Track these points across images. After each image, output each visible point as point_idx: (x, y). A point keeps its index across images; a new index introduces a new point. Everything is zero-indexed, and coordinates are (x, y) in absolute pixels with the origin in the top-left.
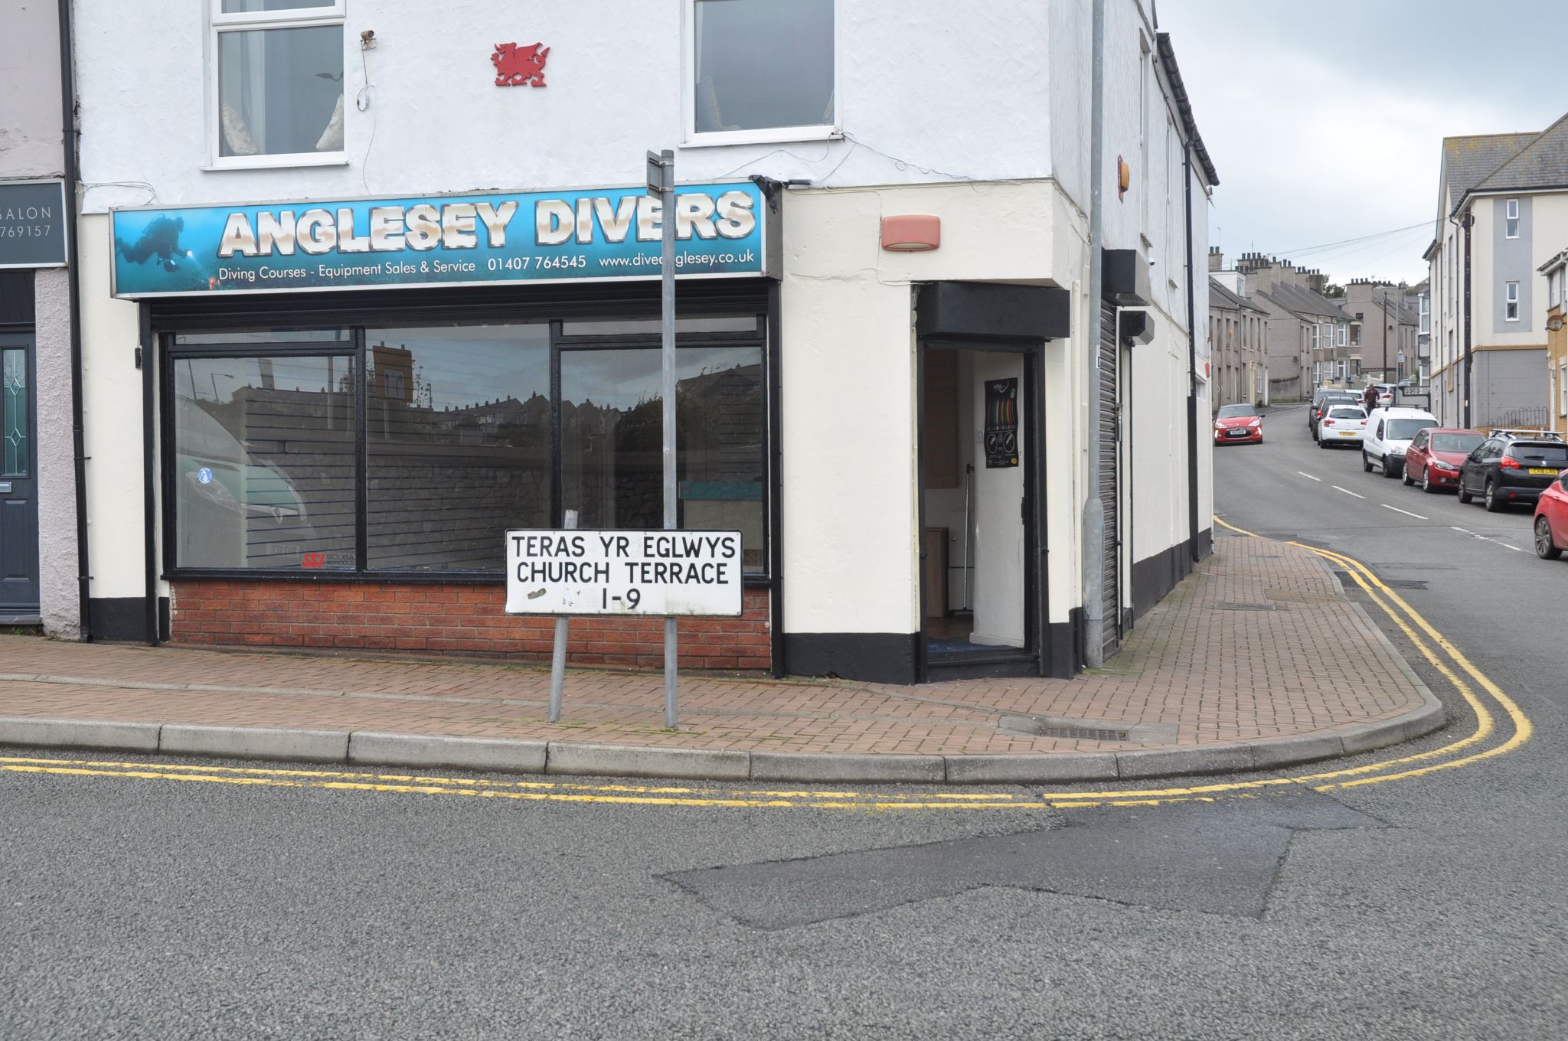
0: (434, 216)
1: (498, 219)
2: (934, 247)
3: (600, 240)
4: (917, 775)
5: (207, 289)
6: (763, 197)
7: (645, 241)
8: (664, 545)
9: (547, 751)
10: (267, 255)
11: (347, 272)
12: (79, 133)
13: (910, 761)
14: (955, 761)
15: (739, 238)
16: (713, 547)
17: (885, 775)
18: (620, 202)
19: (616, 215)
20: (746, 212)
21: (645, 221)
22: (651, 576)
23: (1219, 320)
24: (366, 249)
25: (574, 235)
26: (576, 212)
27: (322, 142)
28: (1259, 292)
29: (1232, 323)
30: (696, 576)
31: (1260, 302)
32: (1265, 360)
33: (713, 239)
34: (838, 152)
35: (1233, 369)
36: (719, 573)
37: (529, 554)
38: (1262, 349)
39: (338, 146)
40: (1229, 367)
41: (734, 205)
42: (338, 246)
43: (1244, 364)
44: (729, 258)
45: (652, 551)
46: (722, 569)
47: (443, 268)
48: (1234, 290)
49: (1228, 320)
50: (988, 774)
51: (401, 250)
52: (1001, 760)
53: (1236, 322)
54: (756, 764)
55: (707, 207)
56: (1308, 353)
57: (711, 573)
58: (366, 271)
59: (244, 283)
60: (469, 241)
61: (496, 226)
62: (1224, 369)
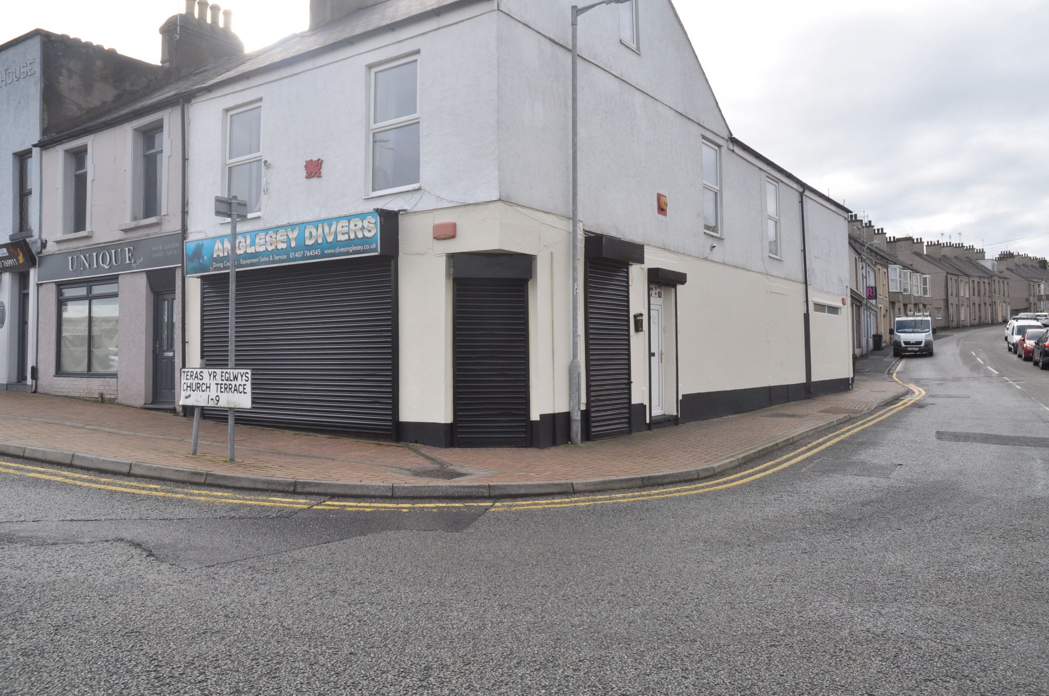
0: (274, 236)
1: (293, 235)
2: (453, 237)
3: (325, 242)
4: (280, 488)
5: (209, 271)
6: (379, 218)
7: (339, 241)
8: (227, 375)
9: (131, 465)
10: (226, 256)
11: (248, 262)
12: (188, 212)
13: (278, 481)
14: (300, 482)
15: (371, 238)
16: (242, 376)
17: (265, 487)
18: (332, 224)
19: (330, 230)
20: (373, 225)
21: (339, 232)
22: (223, 390)
23: (978, 282)
24: (254, 252)
25: (317, 241)
26: (317, 230)
27: (256, 209)
28: (1008, 269)
29: (986, 284)
30: (236, 390)
31: (1007, 274)
32: (1008, 300)
33: (362, 238)
34: (417, 196)
35: (987, 304)
36: (244, 389)
37: (187, 379)
38: (1006, 294)
39: (259, 210)
40: (985, 304)
41: (369, 222)
42: (246, 251)
43: (995, 303)
44: (367, 247)
45: (223, 378)
46: (245, 387)
47: (277, 258)
48: (990, 268)
49: (984, 282)
50: (316, 490)
51: (264, 251)
52: (325, 484)
53: (989, 283)
54: (208, 477)
55: (360, 225)
56: (1034, 296)
57: (241, 389)
58: (254, 261)
59: (220, 269)
60: (284, 246)
61: (292, 238)
62: (982, 304)
